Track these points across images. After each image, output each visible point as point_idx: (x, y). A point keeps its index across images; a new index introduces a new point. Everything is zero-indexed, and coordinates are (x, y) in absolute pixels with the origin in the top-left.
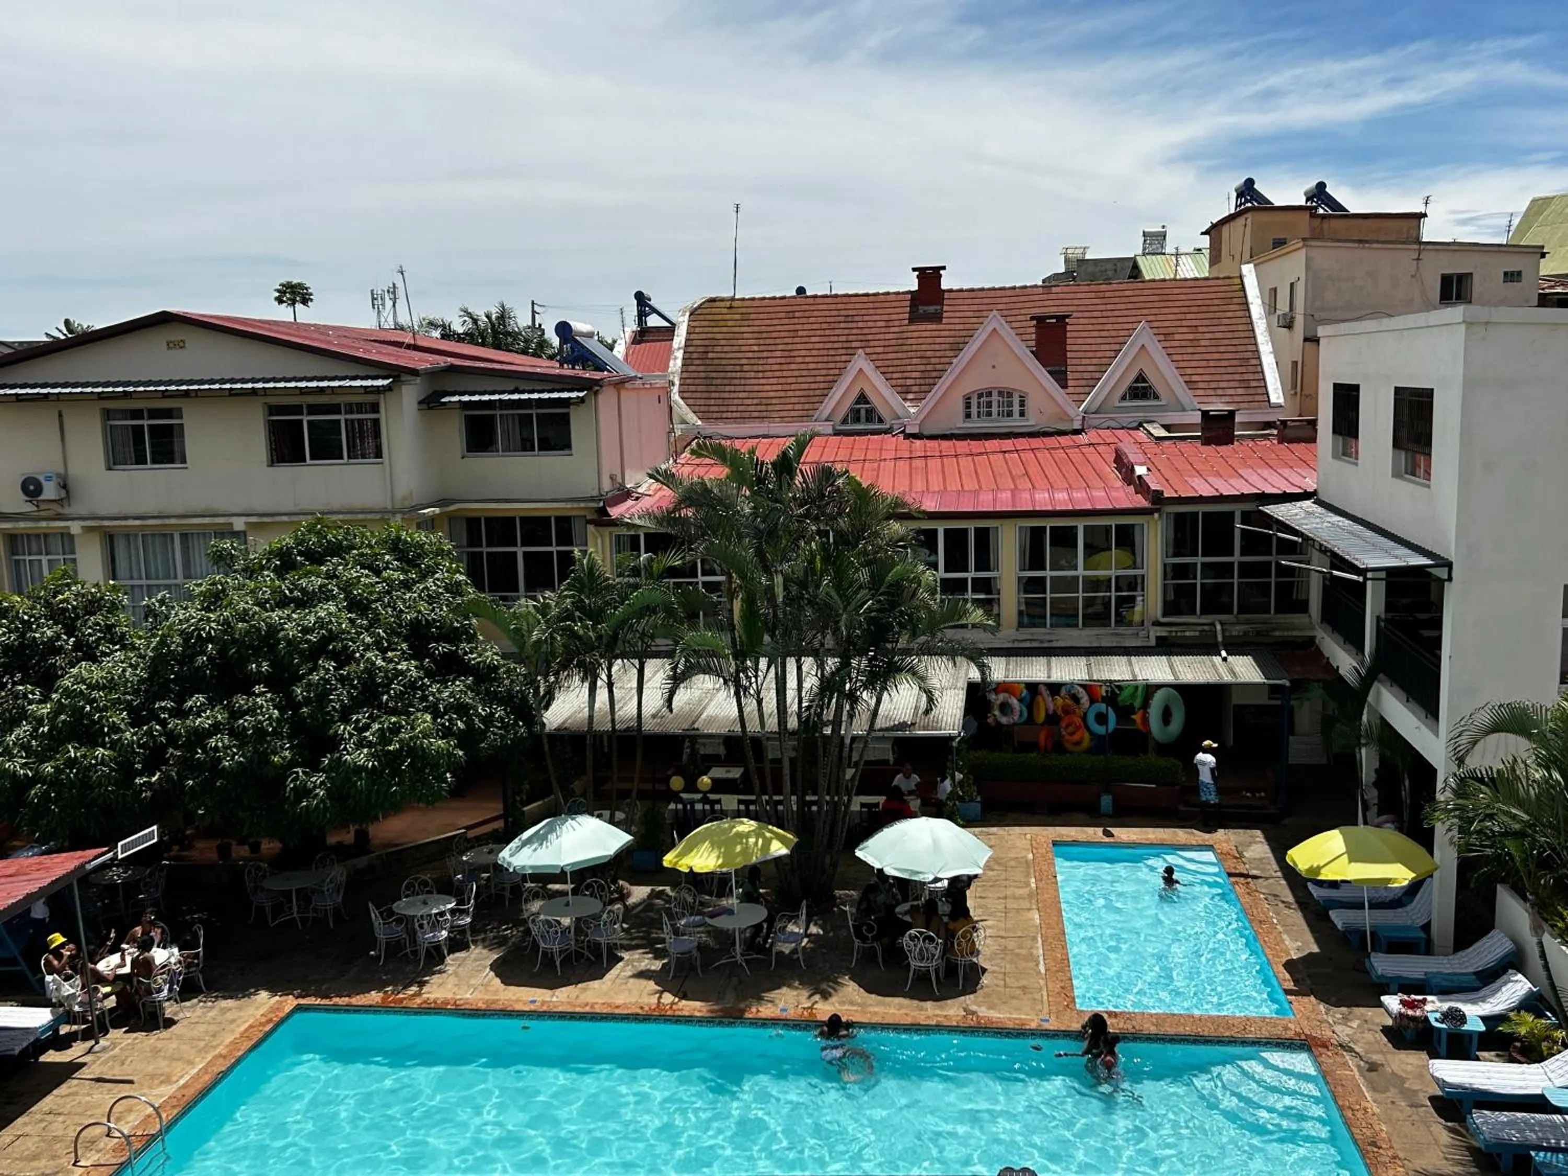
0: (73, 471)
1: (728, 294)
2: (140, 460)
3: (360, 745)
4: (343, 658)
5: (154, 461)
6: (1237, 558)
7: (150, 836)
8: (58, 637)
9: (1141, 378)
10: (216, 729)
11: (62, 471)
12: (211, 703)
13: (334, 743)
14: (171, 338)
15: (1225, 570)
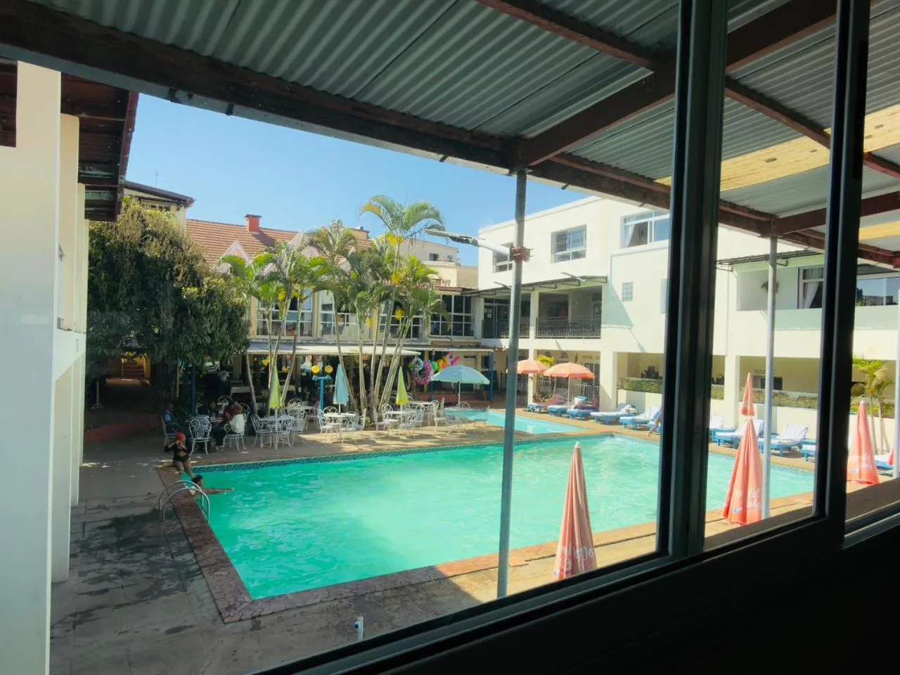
6: (453, 313)
15: (449, 318)
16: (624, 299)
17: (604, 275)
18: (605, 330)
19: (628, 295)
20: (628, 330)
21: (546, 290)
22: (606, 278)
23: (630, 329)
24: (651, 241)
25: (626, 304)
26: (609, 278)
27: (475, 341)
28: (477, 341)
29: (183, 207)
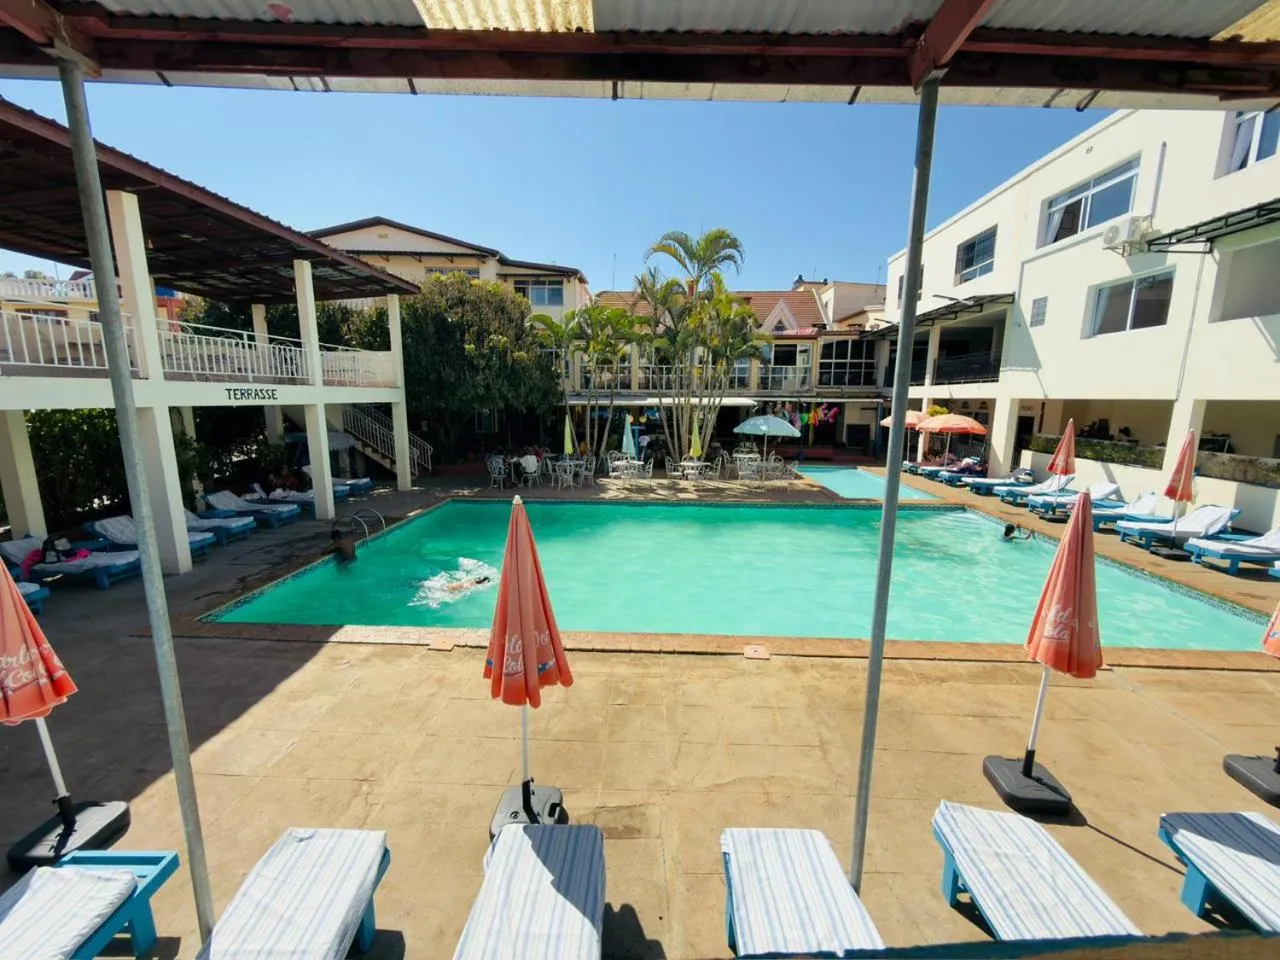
6: (849, 360)
9: (780, 322)
14: (382, 232)
15: (843, 366)
16: (1033, 324)
17: (1010, 292)
18: (1005, 374)
19: (1039, 318)
20: (1034, 374)
21: (949, 323)
22: (1013, 295)
23: (1036, 372)
24: (1083, 229)
25: (1034, 332)
26: (1016, 297)
27: (876, 390)
28: (879, 390)
29: (572, 279)
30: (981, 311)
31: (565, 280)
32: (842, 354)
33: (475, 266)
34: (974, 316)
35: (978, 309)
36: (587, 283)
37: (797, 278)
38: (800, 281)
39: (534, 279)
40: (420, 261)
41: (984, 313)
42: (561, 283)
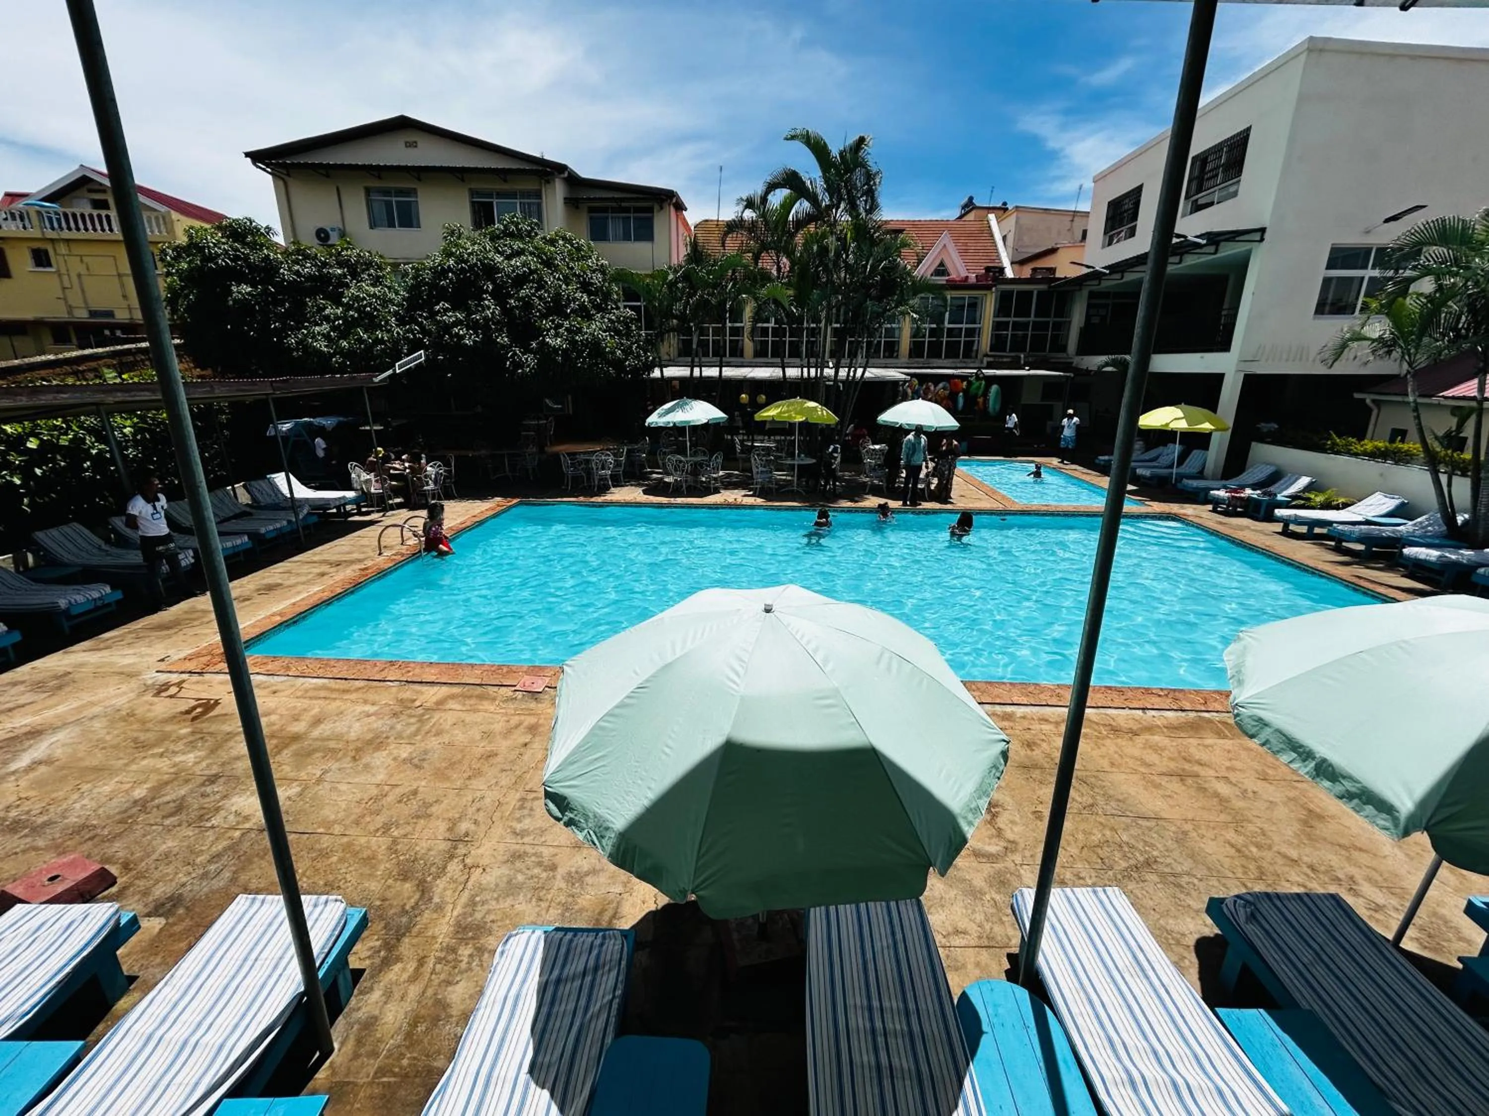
0: (349, 229)
1: (715, 218)
2: (391, 225)
3: (557, 335)
4: (541, 285)
5: (401, 225)
6: (1032, 318)
7: (420, 356)
8: (345, 276)
9: (942, 264)
10: (458, 323)
11: (341, 227)
12: (454, 309)
13: (538, 332)
14: (408, 140)
15: (1025, 326)
17: (1261, 226)
22: (1262, 229)
26: (1267, 231)
27: (1065, 359)
28: (1069, 359)
29: (666, 205)
30: (1215, 253)
31: (656, 207)
32: (1023, 311)
33: (537, 187)
34: (1204, 259)
35: (1212, 249)
36: (686, 209)
37: (966, 200)
38: (969, 206)
39: (614, 204)
40: (463, 180)
41: (1218, 255)
42: (650, 210)
